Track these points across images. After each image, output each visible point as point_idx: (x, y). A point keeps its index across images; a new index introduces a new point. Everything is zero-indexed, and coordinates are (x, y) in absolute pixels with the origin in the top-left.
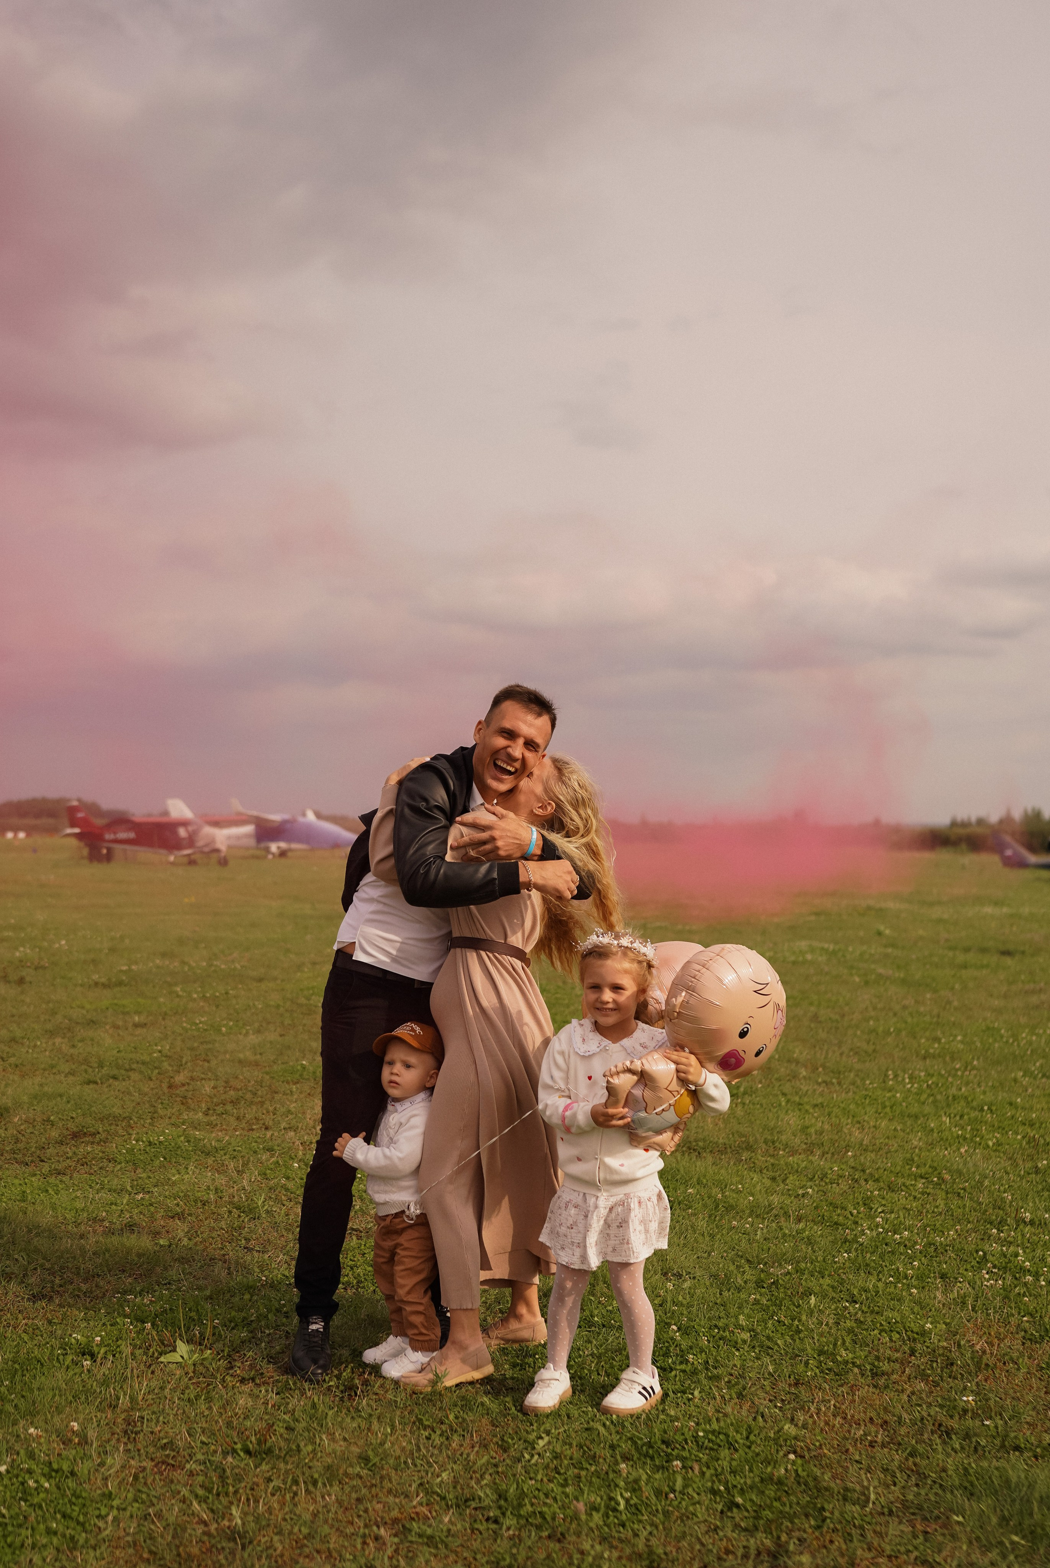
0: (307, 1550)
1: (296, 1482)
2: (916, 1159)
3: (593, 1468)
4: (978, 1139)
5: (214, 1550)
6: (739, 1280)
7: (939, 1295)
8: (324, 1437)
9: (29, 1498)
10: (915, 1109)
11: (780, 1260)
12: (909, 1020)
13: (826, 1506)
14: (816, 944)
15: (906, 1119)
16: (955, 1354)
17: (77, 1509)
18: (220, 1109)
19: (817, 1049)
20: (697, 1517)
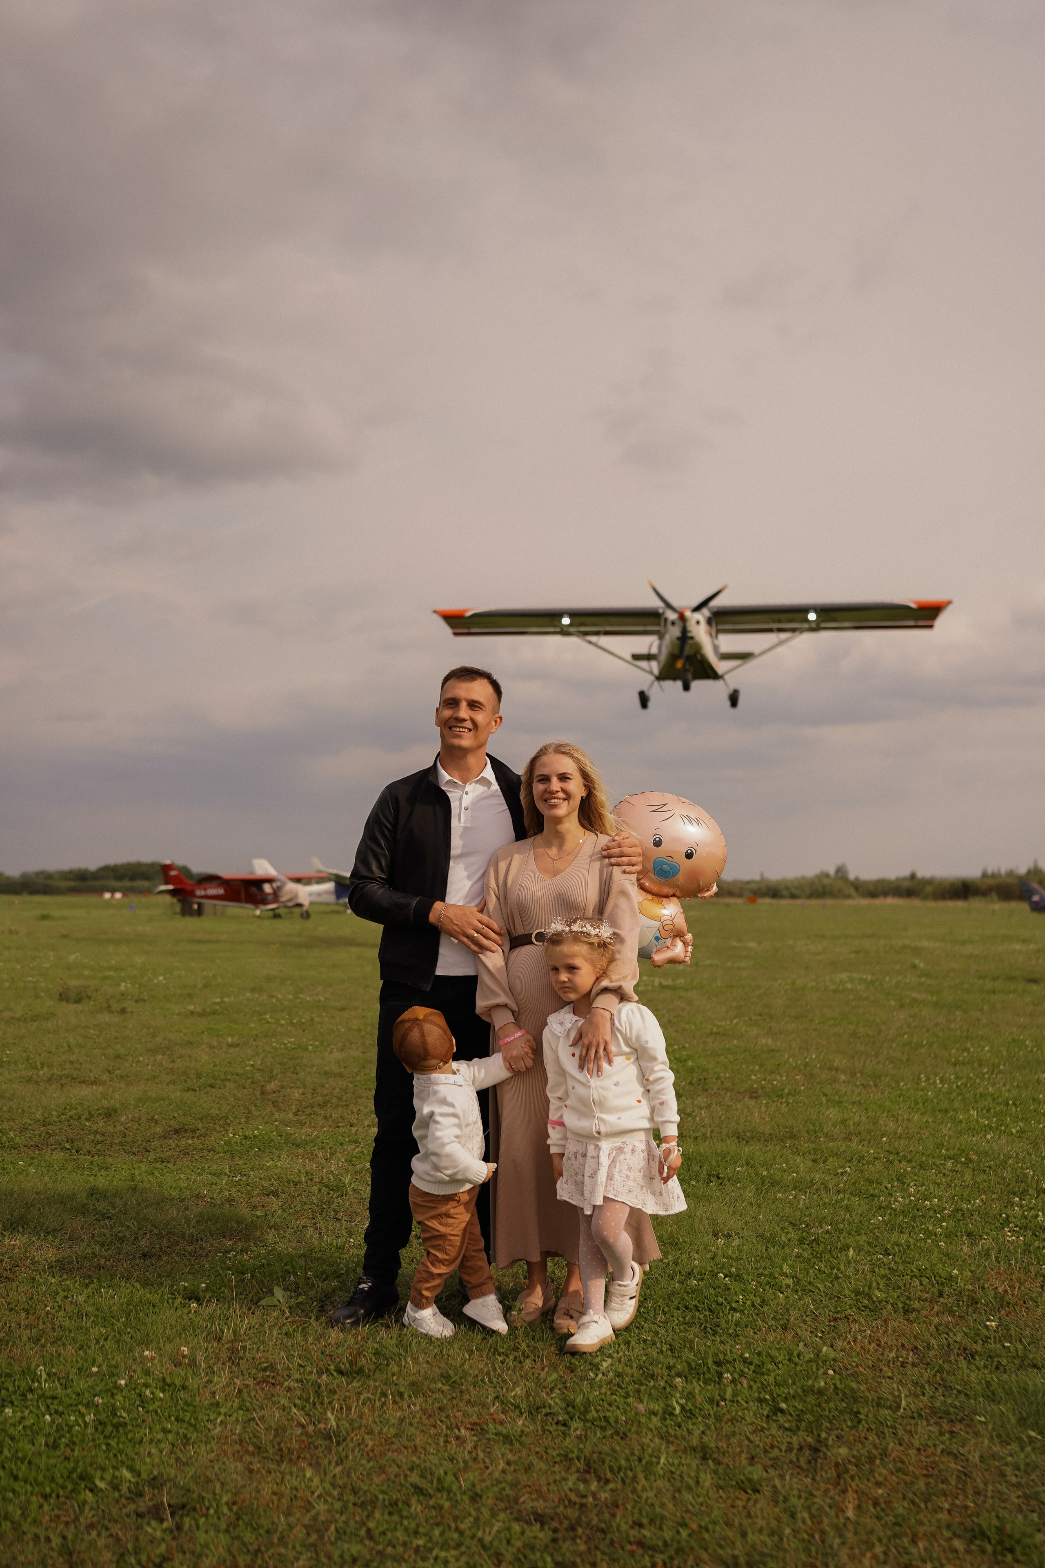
0: (394, 1447)
1: (384, 1394)
2: (945, 1144)
3: (652, 1383)
4: (1003, 1128)
5: (312, 1446)
6: (783, 1238)
7: (965, 1249)
8: (409, 1360)
9: (146, 1405)
10: (945, 1105)
11: (821, 1221)
12: (941, 1034)
13: (861, 1410)
14: (855, 975)
15: (937, 1113)
16: (979, 1293)
17: (189, 1414)
18: (308, 1111)
19: (856, 1058)
20: (745, 1420)
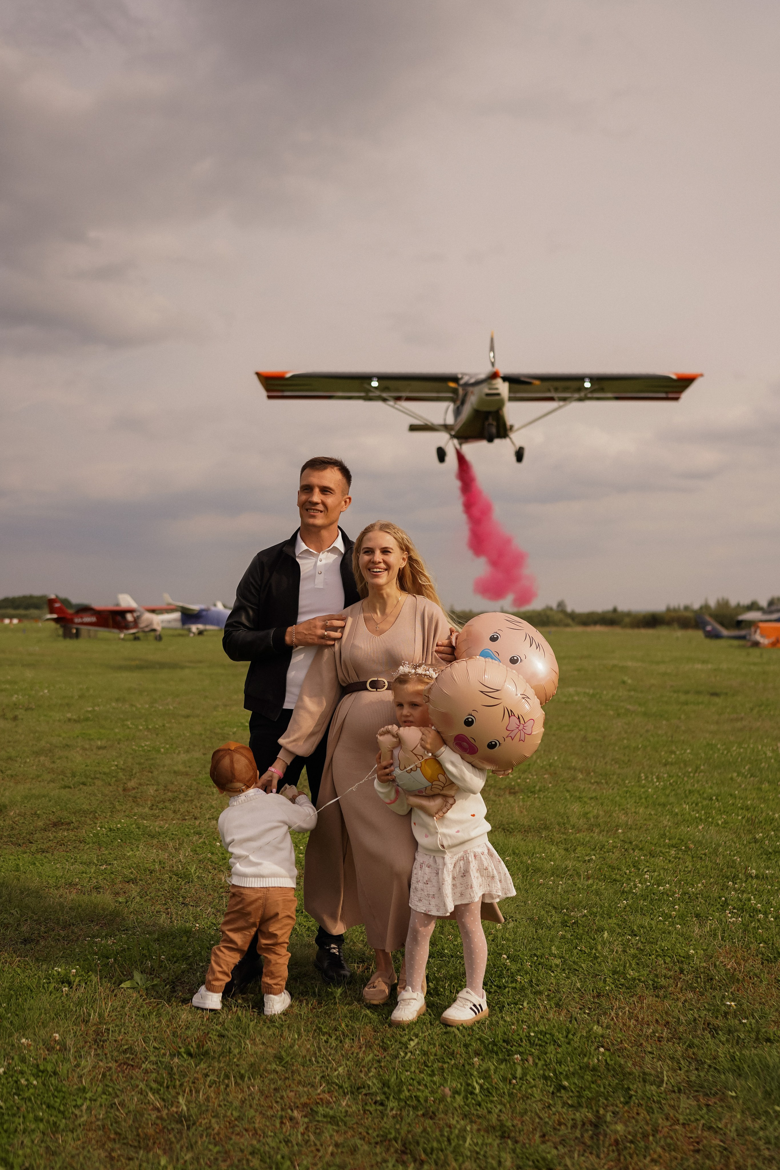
0: (237, 1129)
1: (227, 1077)
2: (668, 834)
3: (453, 1062)
4: (710, 820)
5: (166, 1130)
6: (549, 921)
7: (697, 931)
8: (248, 1042)
9: (21, 1093)
10: (663, 800)
11: (577, 906)
12: (652, 739)
13: (631, 1087)
14: (579, 689)
15: (657, 807)
16: (713, 971)
17: (58, 1100)
18: (161, 805)
19: (588, 759)
20: (535, 1097)
